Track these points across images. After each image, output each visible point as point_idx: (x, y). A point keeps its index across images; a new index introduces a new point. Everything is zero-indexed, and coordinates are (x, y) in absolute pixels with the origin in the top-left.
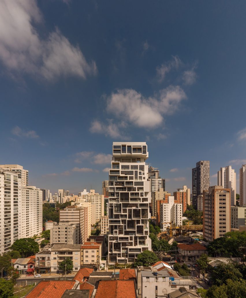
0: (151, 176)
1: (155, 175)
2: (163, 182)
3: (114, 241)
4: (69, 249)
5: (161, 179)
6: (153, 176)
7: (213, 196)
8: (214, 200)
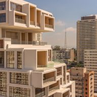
7: (87, 80)
8: (87, 85)
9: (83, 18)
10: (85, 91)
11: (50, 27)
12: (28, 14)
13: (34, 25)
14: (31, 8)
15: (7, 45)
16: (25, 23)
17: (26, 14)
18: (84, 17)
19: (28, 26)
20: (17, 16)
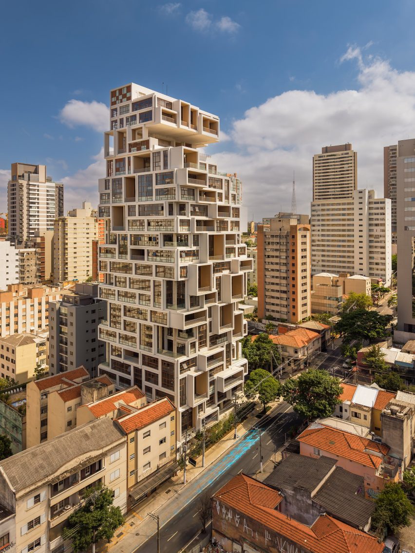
0: (26, 172)
1: (36, 172)
2: (59, 190)
3: (193, 373)
4: (88, 455)
5: (53, 185)
6: (32, 175)
7: (293, 237)
8: (295, 244)
9: (326, 150)
10: (291, 255)
11: (211, 132)
12: (179, 113)
13: (188, 126)
14: (182, 107)
15: (154, 146)
16: (175, 122)
17: (176, 112)
18: (326, 148)
19: (179, 127)
20: (164, 113)
